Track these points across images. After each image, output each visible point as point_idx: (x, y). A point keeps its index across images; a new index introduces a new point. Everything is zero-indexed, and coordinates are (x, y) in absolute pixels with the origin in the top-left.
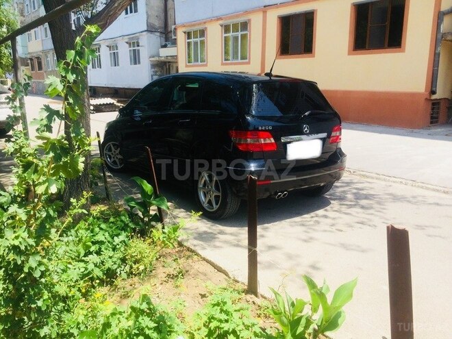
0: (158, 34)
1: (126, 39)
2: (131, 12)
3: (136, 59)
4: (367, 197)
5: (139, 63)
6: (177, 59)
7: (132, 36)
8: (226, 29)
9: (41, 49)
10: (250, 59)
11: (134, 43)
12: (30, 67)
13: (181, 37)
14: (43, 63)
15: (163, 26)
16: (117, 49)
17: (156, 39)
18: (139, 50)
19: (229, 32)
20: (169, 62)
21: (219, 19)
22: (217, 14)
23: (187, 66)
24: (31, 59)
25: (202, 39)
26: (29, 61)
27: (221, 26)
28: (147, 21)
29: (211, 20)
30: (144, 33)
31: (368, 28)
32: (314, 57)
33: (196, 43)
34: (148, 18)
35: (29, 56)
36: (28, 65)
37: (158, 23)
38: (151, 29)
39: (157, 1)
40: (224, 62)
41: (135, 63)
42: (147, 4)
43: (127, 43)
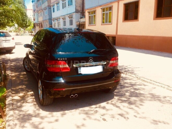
0: (80, 13)
1: (68, 15)
2: (70, 5)
3: (71, 23)
4: (137, 95)
5: (72, 25)
6: (85, 23)
7: (70, 14)
8: (103, 10)
9: (42, 20)
10: (112, 22)
11: (71, 17)
12: (39, 27)
13: (87, 14)
14: (43, 25)
15: (82, 10)
16: (65, 20)
17: (79, 15)
18: (72, 20)
19: (105, 12)
20: (84, 24)
21: (100, 6)
22: (100, 4)
23: (89, 26)
24: (39, 24)
25: (94, 14)
26: (39, 25)
27: (101, 9)
28: (75, 8)
29: (98, 7)
30: (74, 13)
31: (163, 7)
32: (138, 21)
33: (92, 16)
34: (76, 7)
35: (39, 23)
36: (38, 26)
37: (79, 9)
38: (77, 11)
39: (80, 1)
40: (102, 24)
41: (71, 25)
42: (75, 2)
43: (69, 17)
